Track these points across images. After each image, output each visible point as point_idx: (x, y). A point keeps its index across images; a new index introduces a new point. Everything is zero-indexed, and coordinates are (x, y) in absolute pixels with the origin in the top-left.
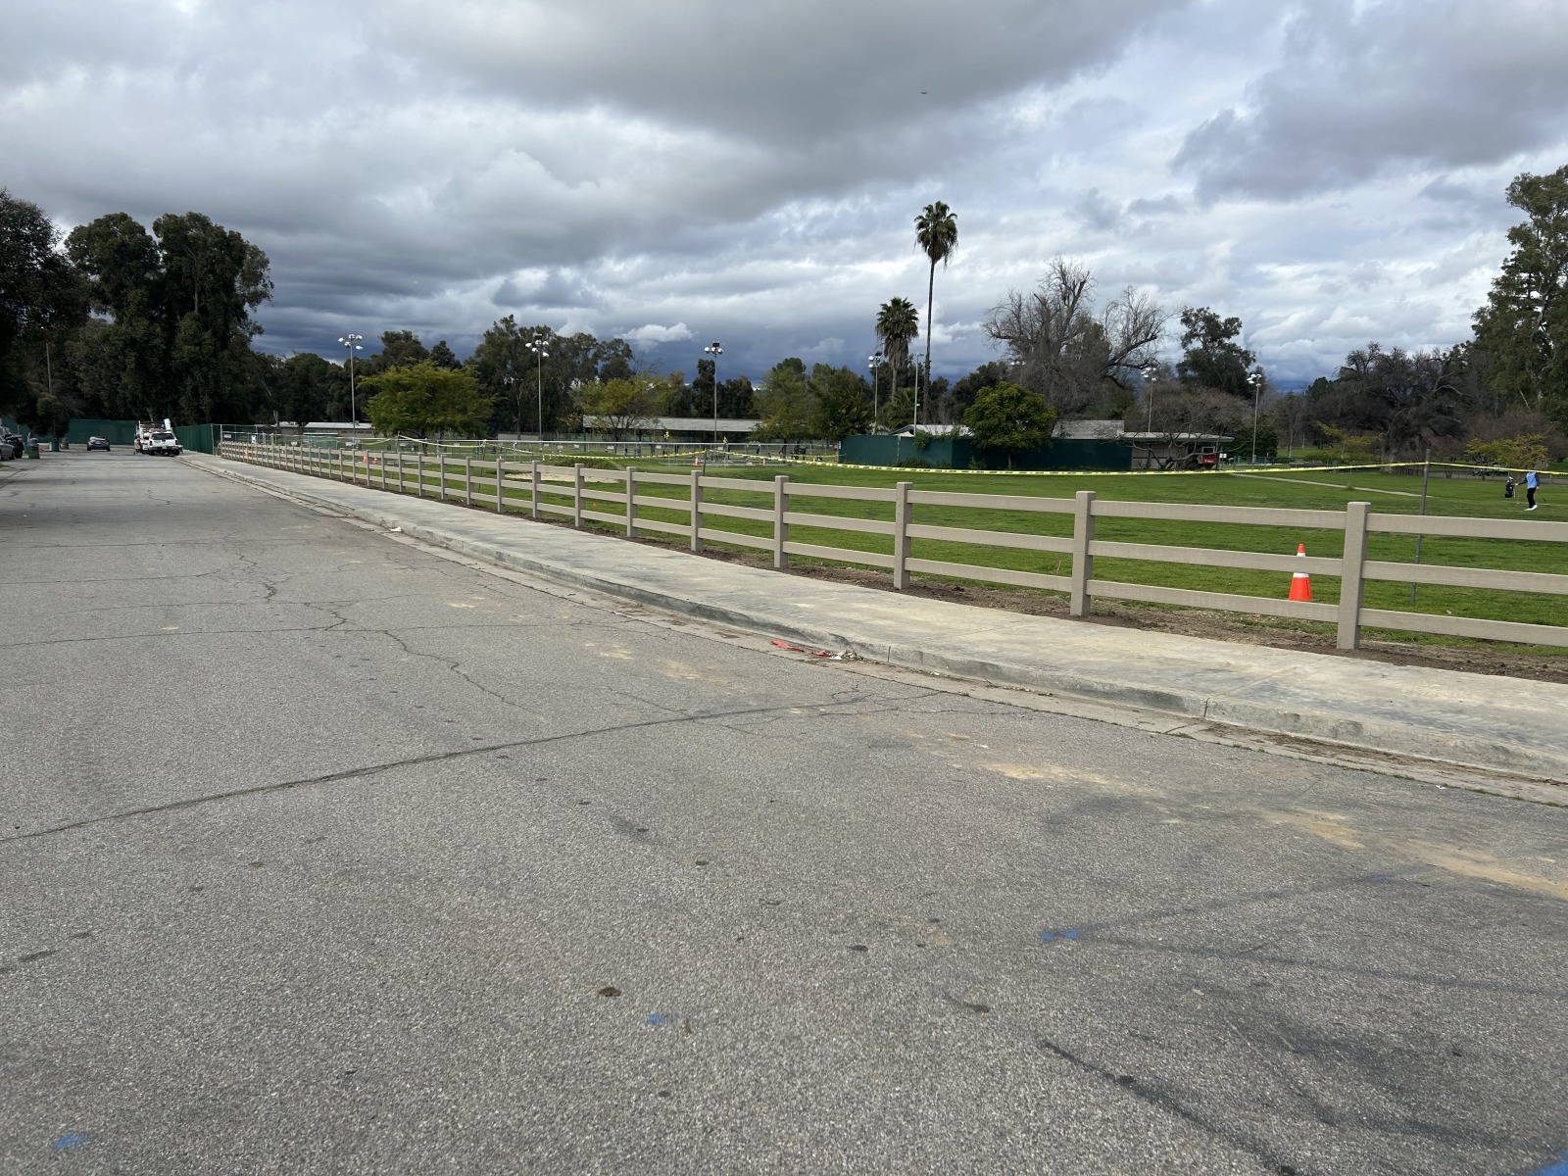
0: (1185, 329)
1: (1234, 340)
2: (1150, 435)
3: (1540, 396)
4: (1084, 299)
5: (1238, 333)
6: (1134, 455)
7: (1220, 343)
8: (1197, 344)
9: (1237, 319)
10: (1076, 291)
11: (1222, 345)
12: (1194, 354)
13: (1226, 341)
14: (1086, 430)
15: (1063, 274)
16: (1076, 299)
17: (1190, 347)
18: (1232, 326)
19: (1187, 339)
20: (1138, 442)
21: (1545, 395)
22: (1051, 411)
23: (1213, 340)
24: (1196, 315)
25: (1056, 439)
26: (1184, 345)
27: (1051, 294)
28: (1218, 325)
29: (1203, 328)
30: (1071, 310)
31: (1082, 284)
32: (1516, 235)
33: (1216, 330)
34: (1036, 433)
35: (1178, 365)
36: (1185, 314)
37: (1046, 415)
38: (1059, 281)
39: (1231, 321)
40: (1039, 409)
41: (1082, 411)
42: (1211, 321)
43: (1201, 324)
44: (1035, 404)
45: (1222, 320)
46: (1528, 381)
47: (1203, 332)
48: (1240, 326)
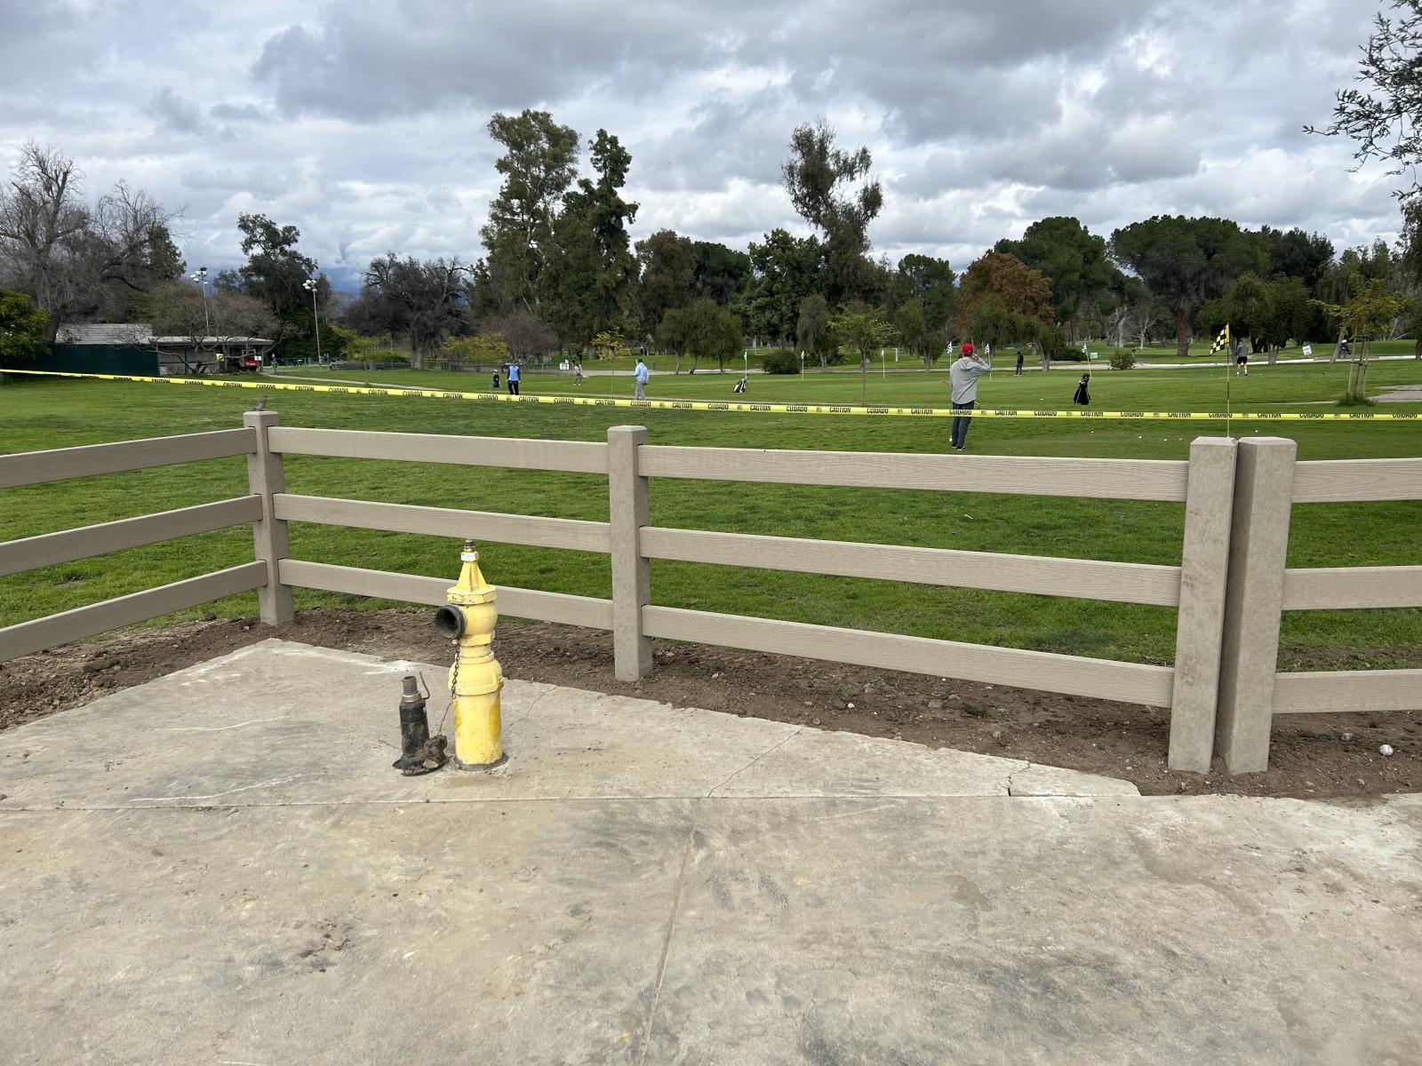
0: (244, 236)
1: (293, 247)
2: (178, 339)
3: (538, 302)
4: (71, 191)
5: (296, 241)
6: (160, 360)
7: (282, 250)
8: (257, 250)
9: (294, 228)
10: (60, 183)
11: (283, 252)
12: (254, 258)
13: (287, 248)
14: (98, 334)
15: (41, 163)
16: (61, 190)
17: (250, 252)
18: (290, 235)
19: (248, 245)
20: (163, 347)
21: (541, 301)
22: (42, 312)
23: (274, 247)
24: (253, 222)
25: (60, 345)
26: (246, 251)
27: (33, 183)
28: (276, 232)
29: (262, 234)
30: (57, 202)
31: (66, 174)
32: (502, 166)
33: (277, 238)
34: (24, 337)
35: (241, 270)
36: (242, 220)
37: (35, 318)
38: (37, 170)
39: (289, 229)
40: (25, 312)
41: (89, 313)
42: (269, 228)
43: (260, 230)
44: (17, 305)
45: (280, 227)
46: (527, 289)
47: (263, 238)
48: (298, 234)
